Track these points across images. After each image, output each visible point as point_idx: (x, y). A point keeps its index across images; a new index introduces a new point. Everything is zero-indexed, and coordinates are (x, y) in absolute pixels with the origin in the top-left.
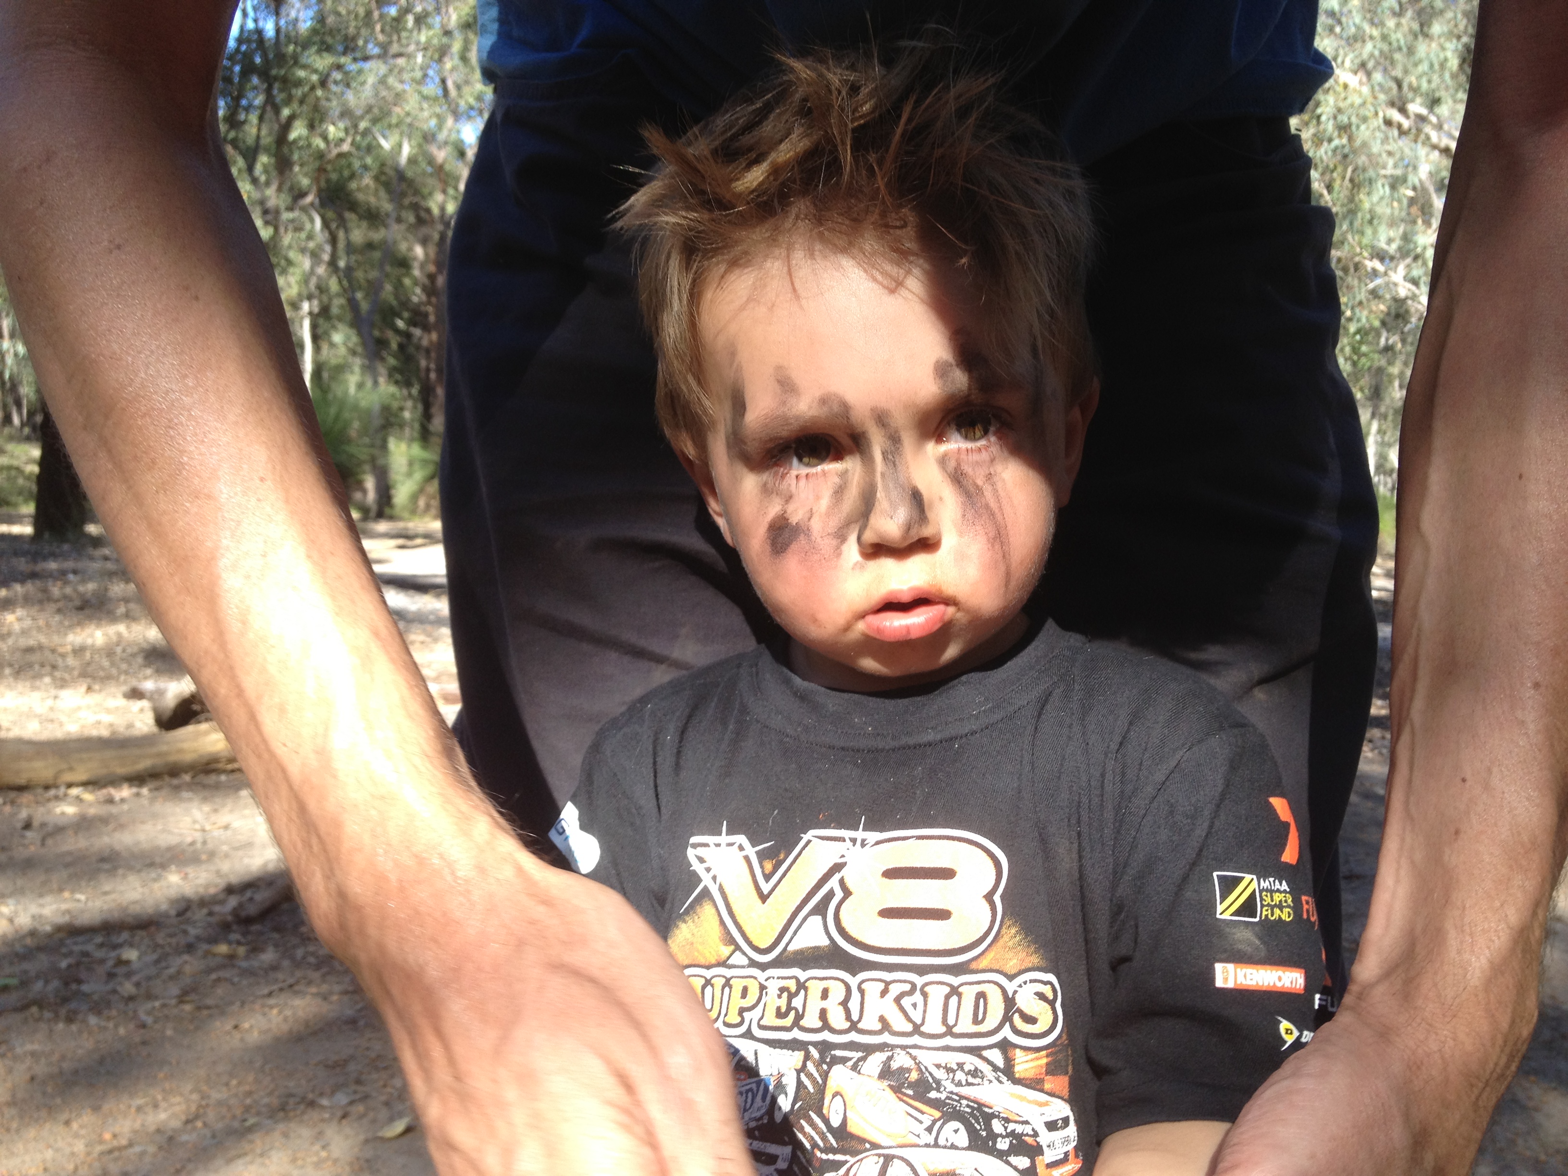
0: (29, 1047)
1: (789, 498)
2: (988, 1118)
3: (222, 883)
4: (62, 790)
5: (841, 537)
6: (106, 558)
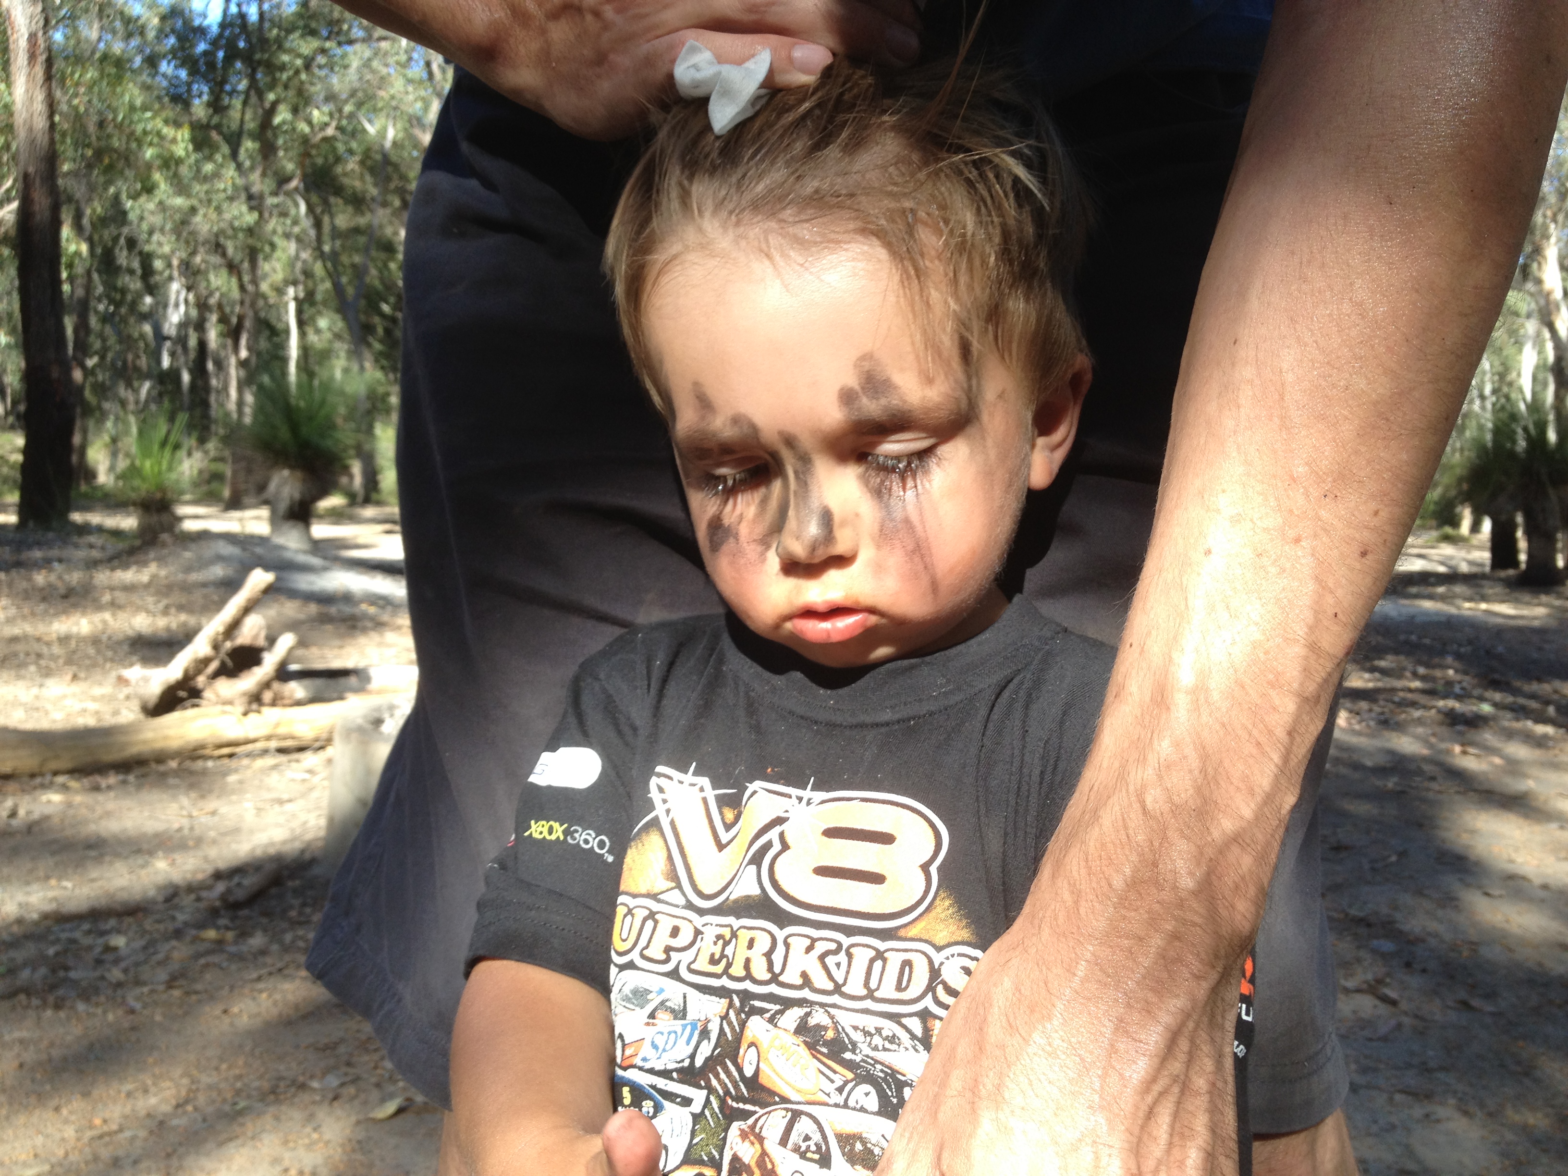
0: (17, 1034)
4: (48, 778)
5: (766, 544)
6: (91, 546)
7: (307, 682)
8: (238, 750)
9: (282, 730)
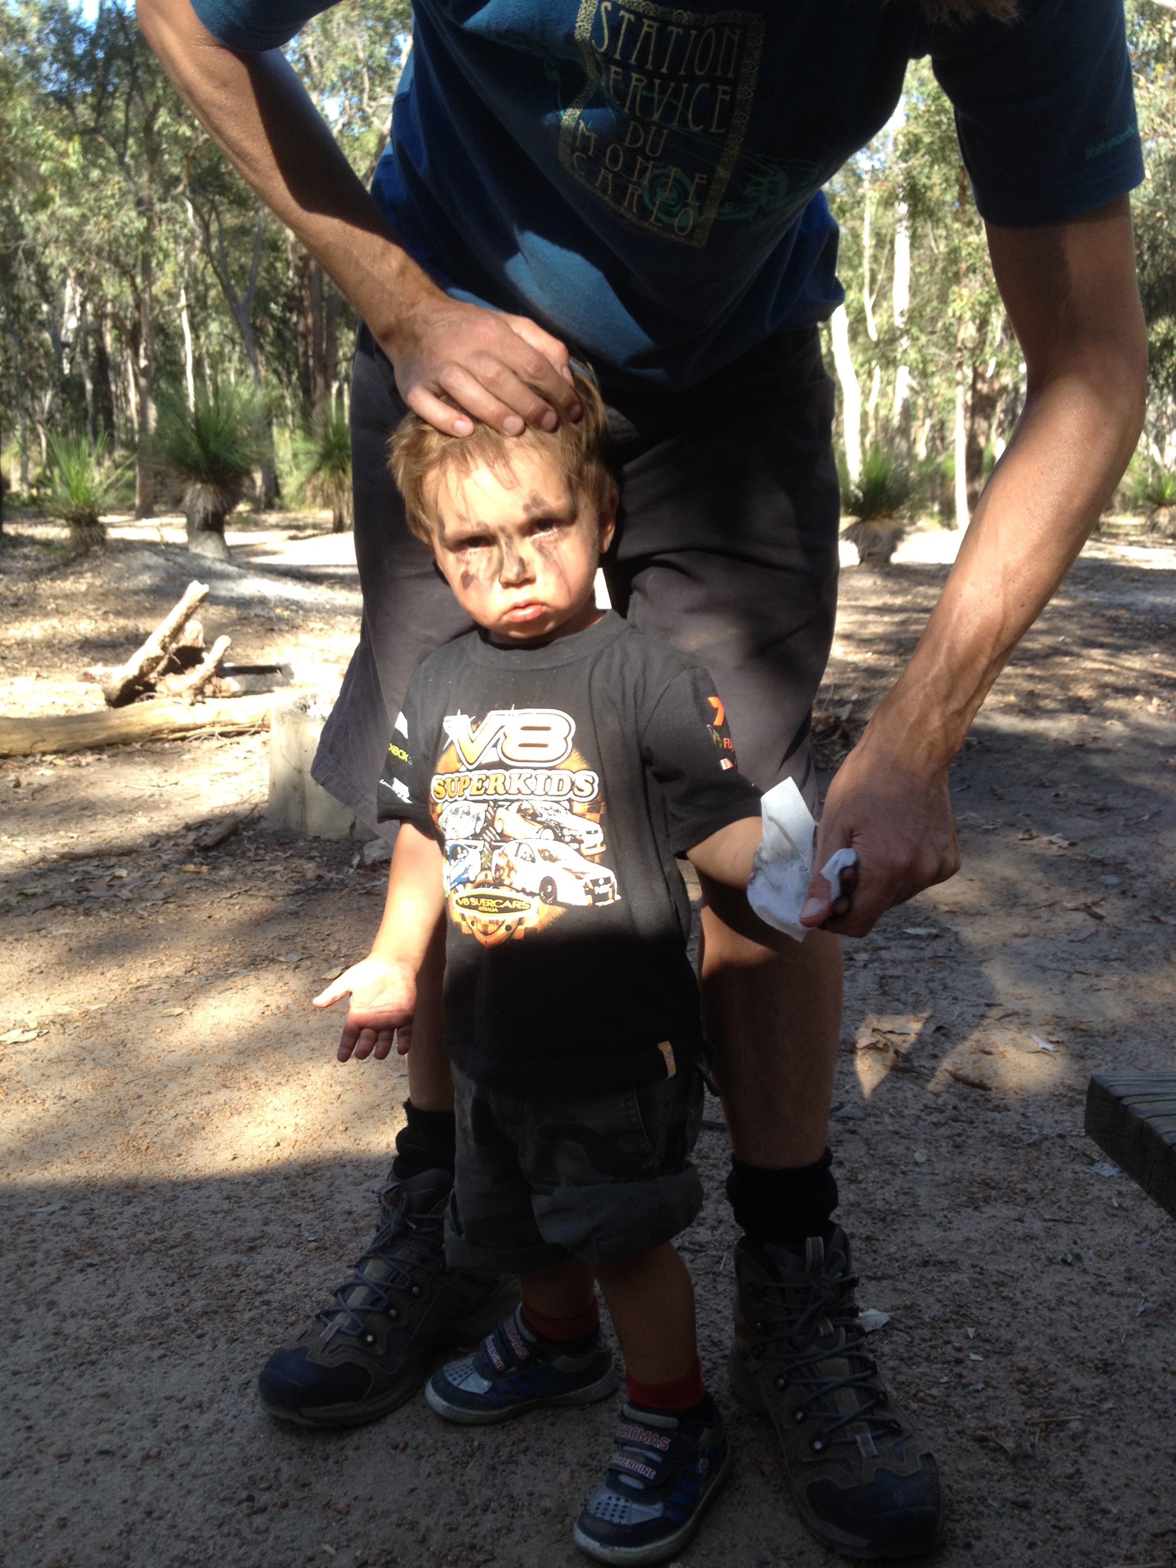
1: (468, 563)
2: (562, 828)
3: (182, 824)
5: (492, 579)
6: (26, 557)
7: (240, 677)
8: (188, 734)
9: (224, 718)
